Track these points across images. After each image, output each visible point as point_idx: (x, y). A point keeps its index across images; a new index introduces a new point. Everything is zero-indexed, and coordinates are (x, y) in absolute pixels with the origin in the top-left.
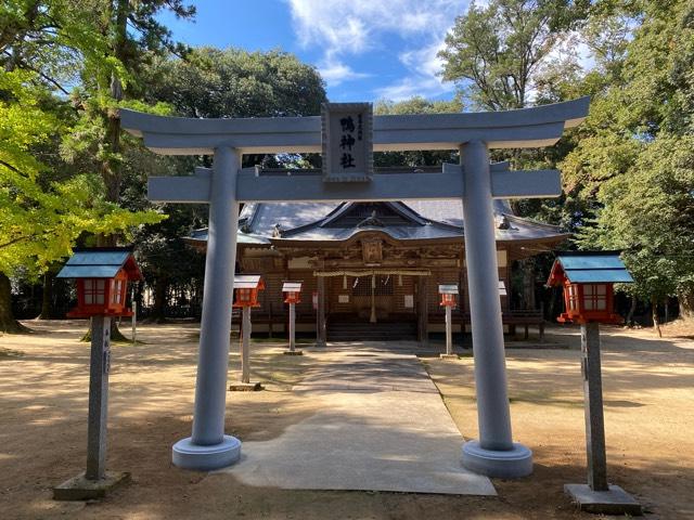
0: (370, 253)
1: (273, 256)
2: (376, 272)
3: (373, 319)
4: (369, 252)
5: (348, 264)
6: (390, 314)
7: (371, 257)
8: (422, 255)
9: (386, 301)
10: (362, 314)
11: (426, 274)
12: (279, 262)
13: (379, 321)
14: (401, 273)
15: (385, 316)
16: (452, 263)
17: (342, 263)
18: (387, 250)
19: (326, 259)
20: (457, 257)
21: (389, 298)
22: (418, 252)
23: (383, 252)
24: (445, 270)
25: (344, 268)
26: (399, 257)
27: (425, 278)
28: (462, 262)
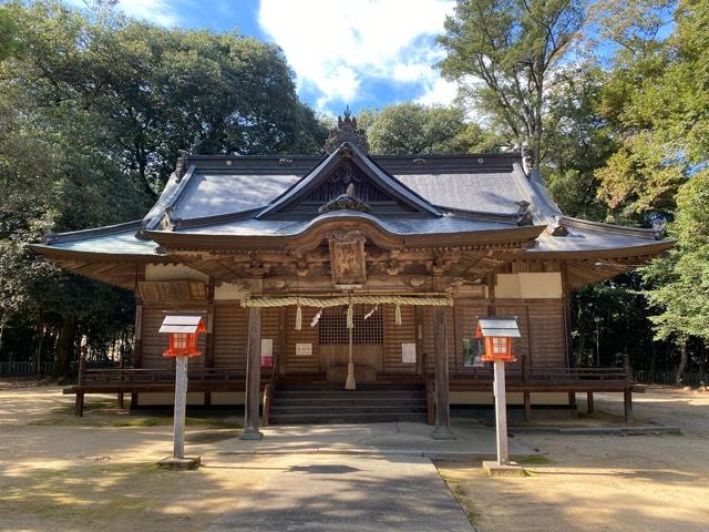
0: (345, 266)
1: (189, 280)
2: (355, 300)
3: (350, 383)
4: (342, 262)
5: (305, 285)
6: (378, 374)
7: (347, 272)
8: (436, 270)
9: (371, 354)
10: (332, 374)
11: (443, 303)
12: (198, 290)
13: (360, 386)
14: (400, 301)
15: (370, 377)
16: (477, 291)
17: (294, 284)
18: (375, 261)
19: (265, 276)
20: (484, 282)
21: (376, 348)
22: (429, 264)
23: (368, 264)
24: (466, 302)
25: (297, 293)
26: (395, 272)
27: (441, 311)
28: (492, 290)
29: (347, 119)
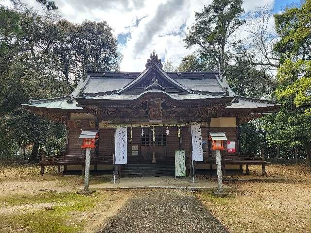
1: (89, 119)
4: (152, 111)
6: (165, 157)
7: (154, 115)
12: (92, 123)
13: (157, 162)
15: (162, 158)
18: (165, 111)
21: (163, 147)
23: (162, 112)
28: (209, 124)
29: (154, 55)
